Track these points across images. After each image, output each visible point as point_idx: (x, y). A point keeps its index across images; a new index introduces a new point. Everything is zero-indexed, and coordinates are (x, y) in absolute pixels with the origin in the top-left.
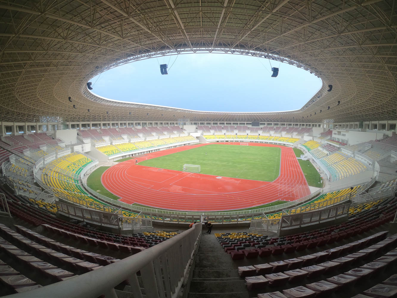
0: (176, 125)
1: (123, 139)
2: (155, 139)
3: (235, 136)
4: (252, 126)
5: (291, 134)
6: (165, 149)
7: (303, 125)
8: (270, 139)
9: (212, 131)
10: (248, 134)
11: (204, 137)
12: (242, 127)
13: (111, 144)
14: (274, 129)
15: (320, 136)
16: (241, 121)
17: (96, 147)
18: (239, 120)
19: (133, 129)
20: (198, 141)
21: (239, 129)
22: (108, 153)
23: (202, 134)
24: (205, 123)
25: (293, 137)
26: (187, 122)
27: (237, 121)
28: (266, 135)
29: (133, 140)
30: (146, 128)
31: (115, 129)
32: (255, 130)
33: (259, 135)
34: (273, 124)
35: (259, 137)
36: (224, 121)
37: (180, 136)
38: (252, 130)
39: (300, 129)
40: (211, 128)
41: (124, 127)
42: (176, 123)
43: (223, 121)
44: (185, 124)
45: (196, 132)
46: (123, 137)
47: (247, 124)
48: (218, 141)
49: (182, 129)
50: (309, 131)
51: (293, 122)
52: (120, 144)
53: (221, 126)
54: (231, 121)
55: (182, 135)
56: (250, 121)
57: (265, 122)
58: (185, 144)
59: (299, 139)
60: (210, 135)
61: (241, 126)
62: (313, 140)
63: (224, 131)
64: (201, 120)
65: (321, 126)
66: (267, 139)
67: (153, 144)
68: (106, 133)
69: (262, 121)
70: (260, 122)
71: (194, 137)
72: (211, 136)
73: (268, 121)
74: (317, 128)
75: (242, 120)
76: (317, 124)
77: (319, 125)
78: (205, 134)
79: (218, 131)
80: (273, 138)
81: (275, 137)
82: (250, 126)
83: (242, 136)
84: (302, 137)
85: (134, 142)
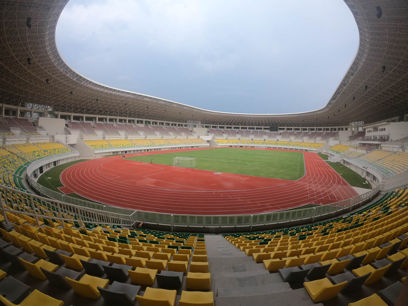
0: (184, 127)
1: (119, 134)
2: (157, 138)
3: (251, 141)
4: (270, 131)
5: (315, 139)
6: (168, 149)
7: (328, 129)
8: (290, 145)
9: (225, 136)
10: (265, 140)
11: (216, 141)
12: (259, 133)
13: (104, 138)
14: (295, 134)
15: (349, 139)
16: (257, 126)
17: (84, 139)
18: (256, 124)
19: (134, 126)
20: (209, 145)
21: (255, 134)
22: (96, 147)
23: (214, 138)
24: (218, 127)
25: (316, 142)
26: (197, 125)
27: (253, 126)
28: (286, 140)
29: (130, 137)
30: (149, 127)
31: (112, 125)
32: (273, 135)
33: (278, 140)
34: (294, 129)
35: (278, 142)
36: (239, 125)
37: (189, 138)
38: (270, 135)
39: (324, 133)
40: (224, 132)
41: (123, 123)
42: (185, 125)
43: (237, 125)
44: (195, 126)
45: (208, 135)
46: (119, 133)
47: (264, 129)
48: (231, 146)
49: (191, 131)
50: (334, 135)
51: (316, 126)
52: (113, 140)
53: (236, 131)
54: (246, 126)
55: (190, 137)
56: (268, 126)
57: (284, 126)
58: (192, 147)
59: (323, 144)
60: (222, 139)
61: (258, 131)
62: (340, 144)
63: (238, 136)
64: (213, 123)
65: (349, 129)
66: (287, 144)
67: (154, 143)
68: (100, 127)
69: (281, 126)
70: (279, 126)
71: (204, 141)
72: (224, 141)
73: (288, 126)
74: (344, 131)
75: (259, 125)
76: (344, 127)
77: (346, 129)
78: (216, 138)
79: (232, 136)
80: (293, 143)
81: (296, 142)
82: (268, 131)
83: (258, 142)
84: (327, 142)
85: (131, 138)
